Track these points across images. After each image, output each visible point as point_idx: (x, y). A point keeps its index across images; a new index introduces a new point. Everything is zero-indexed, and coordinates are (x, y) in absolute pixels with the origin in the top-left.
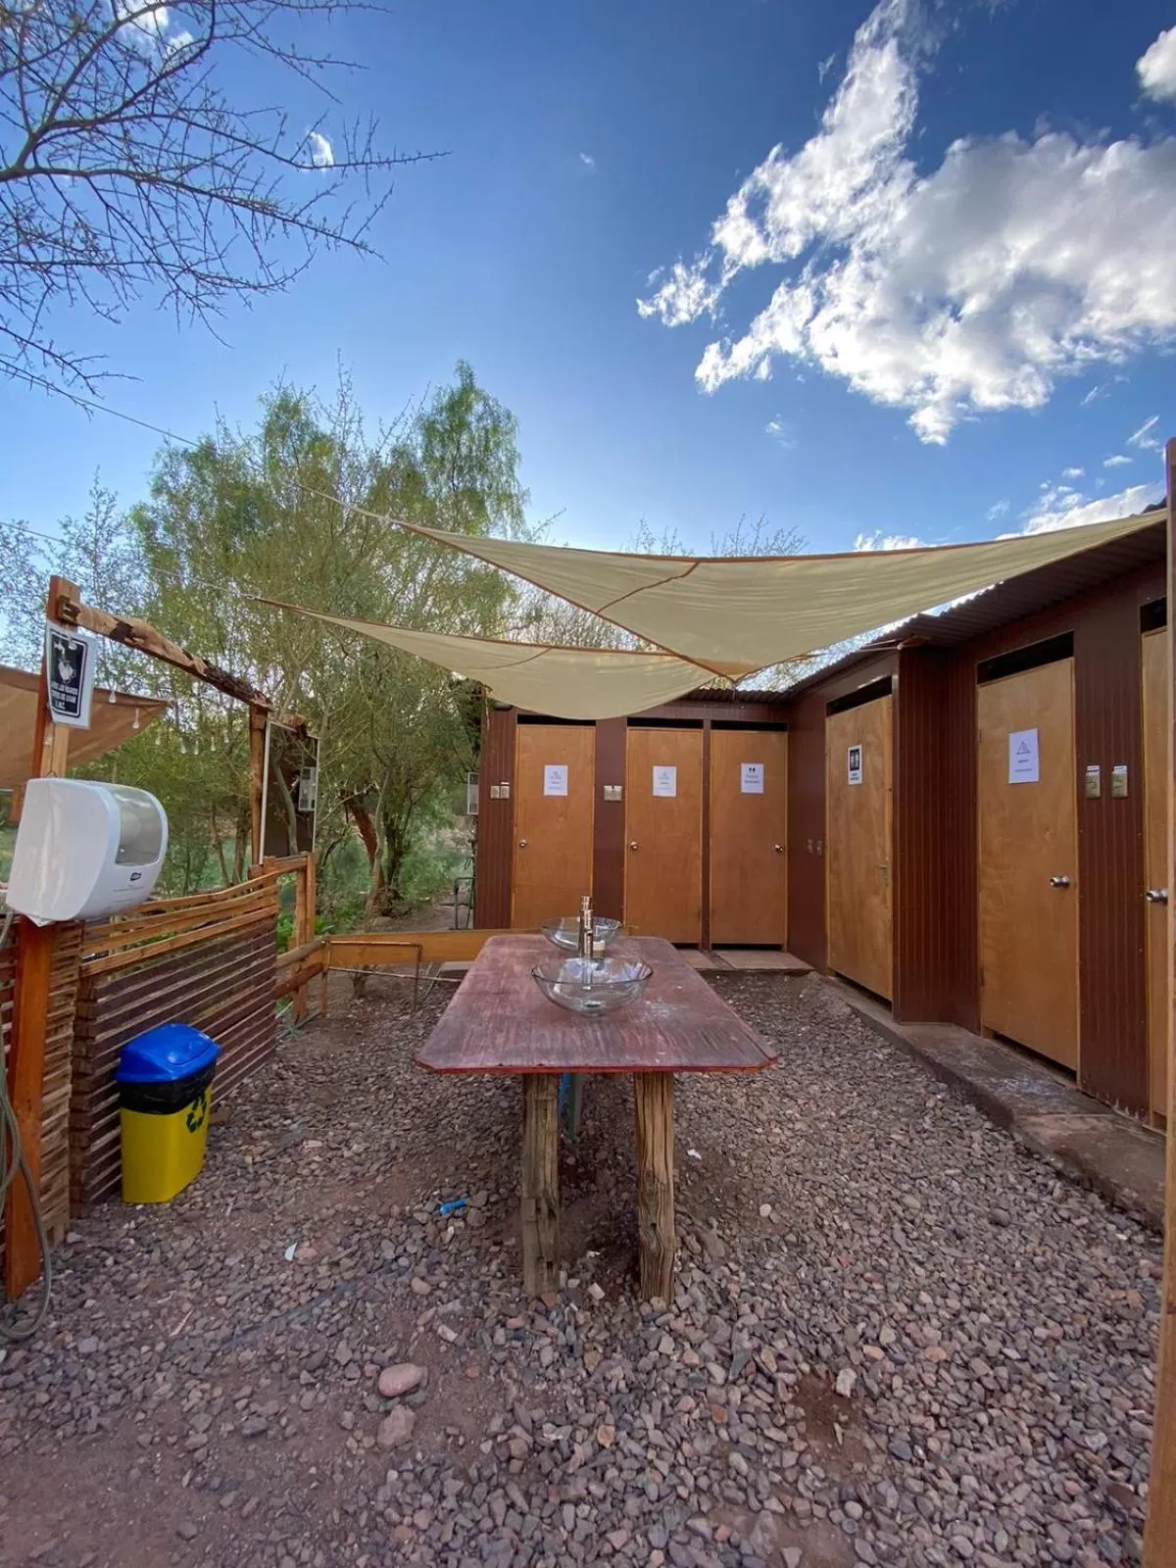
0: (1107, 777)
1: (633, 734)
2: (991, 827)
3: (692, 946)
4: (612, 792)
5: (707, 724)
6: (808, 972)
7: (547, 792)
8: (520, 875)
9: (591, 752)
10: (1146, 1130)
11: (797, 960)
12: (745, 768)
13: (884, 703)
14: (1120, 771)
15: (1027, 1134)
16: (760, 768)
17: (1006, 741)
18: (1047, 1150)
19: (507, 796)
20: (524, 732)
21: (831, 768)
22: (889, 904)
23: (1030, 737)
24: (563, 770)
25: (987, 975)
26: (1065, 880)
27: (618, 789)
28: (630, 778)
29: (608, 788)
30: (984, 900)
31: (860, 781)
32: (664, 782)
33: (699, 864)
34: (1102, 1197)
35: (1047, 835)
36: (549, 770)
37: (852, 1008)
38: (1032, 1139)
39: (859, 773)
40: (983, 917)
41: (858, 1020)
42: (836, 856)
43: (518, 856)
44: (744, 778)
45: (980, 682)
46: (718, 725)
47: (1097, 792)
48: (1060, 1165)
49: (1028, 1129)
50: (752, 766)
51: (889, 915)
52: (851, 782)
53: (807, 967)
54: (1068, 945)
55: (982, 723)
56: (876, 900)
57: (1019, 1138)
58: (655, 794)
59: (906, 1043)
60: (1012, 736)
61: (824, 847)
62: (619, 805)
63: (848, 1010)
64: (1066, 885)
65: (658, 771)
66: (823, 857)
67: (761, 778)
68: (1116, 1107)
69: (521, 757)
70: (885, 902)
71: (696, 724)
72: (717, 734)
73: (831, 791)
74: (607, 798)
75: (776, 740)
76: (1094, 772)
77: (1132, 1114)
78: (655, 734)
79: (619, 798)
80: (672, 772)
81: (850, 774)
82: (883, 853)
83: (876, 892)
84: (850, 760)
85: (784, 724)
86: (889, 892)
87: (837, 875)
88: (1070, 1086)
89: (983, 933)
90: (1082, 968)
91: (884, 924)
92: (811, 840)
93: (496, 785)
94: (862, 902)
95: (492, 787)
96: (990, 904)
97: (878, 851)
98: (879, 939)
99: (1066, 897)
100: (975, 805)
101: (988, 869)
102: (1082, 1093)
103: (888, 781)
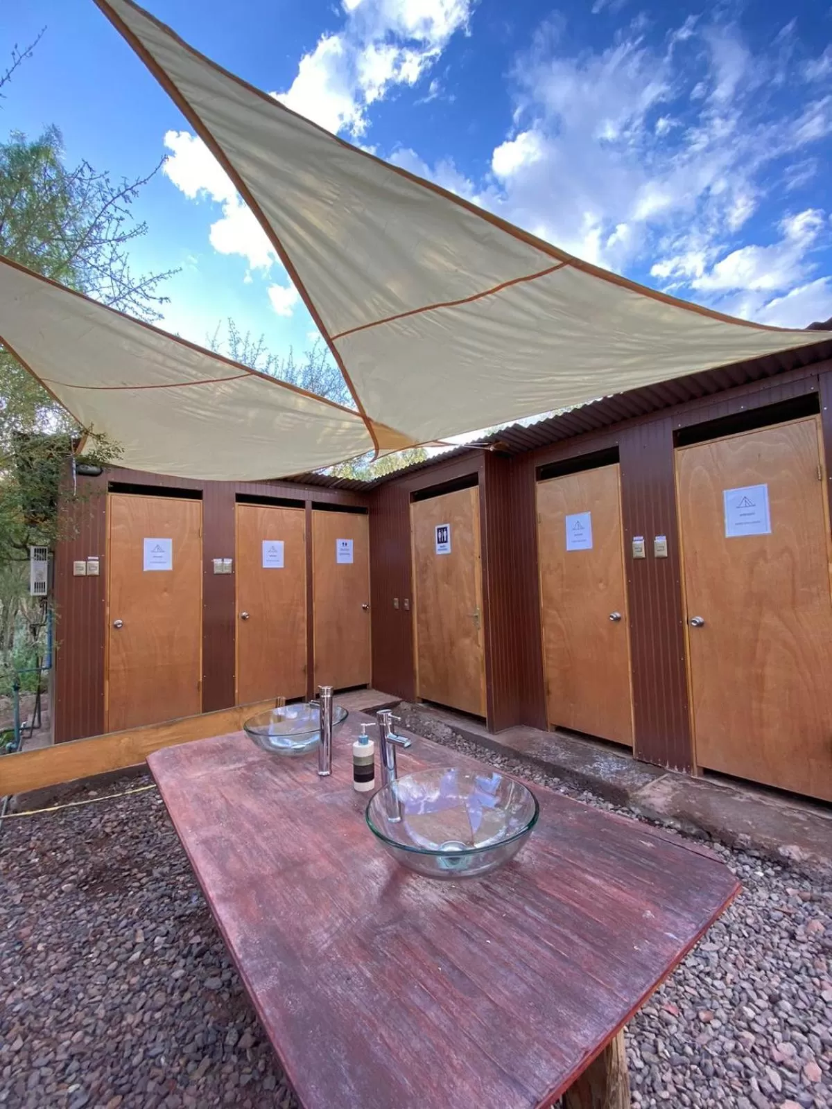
0: (650, 546)
1: (242, 509)
2: (549, 582)
3: (299, 700)
4: (222, 565)
5: (308, 505)
6: (399, 703)
7: (148, 567)
8: (115, 658)
9: (197, 525)
10: (693, 780)
11: (389, 696)
12: (339, 542)
13: (473, 492)
14: (661, 541)
15: (644, 807)
16: (350, 542)
17: (563, 521)
18: (664, 816)
19: (96, 572)
20: (119, 503)
21: (417, 542)
22: (481, 642)
23: (585, 518)
24: (167, 544)
25: (551, 688)
26: (618, 615)
27: (228, 562)
28: (240, 550)
29: (218, 562)
30: (547, 634)
31: (449, 551)
32: (273, 554)
33: (304, 626)
34: (723, 844)
35: (601, 586)
36: (149, 544)
37: (452, 728)
38: (650, 810)
39: (448, 545)
40: (545, 645)
41: (459, 737)
43: (111, 638)
44: (339, 551)
45: (537, 480)
46: (317, 506)
47: (642, 554)
48: (678, 826)
49: (643, 802)
50: (345, 541)
51: (481, 651)
52: (439, 553)
53: (399, 699)
54: (622, 659)
55: (540, 509)
56: (466, 642)
57: (638, 811)
58: (265, 566)
59: (510, 749)
60: (567, 518)
61: (411, 603)
62: (229, 578)
63: (448, 730)
64: (618, 619)
65: (267, 545)
66: (410, 612)
67: (351, 552)
68: (667, 767)
69: (115, 529)
70: (477, 643)
71: (299, 504)
72: (318, 515)
73: (417, 558)
74: (216, 571)
75: (360, 522)
76: (639, 542)
77: (680, 770)
78: (263, 511)
79: (228, 571)
80: (280, 544)
81: (438, 546)
82: (474, 606)
83: (467, 634)
84: (436, 535)
85: (366, 509)
86: (481, 634)
87: (426, 624)
88: (628, 757)
89: (547, 657)
90: (634, 675)
91: (477, 659)
92: (396, 599)
93: (80, 560)
94: (452, 644)
95: (75, 562)
96: (552, 636)
97: (469, 604)
98: (472, 671)
99: (619, 626)
100: (537, 566)
101: (550, 611)
102: (639, 761)
103: (477, 550)
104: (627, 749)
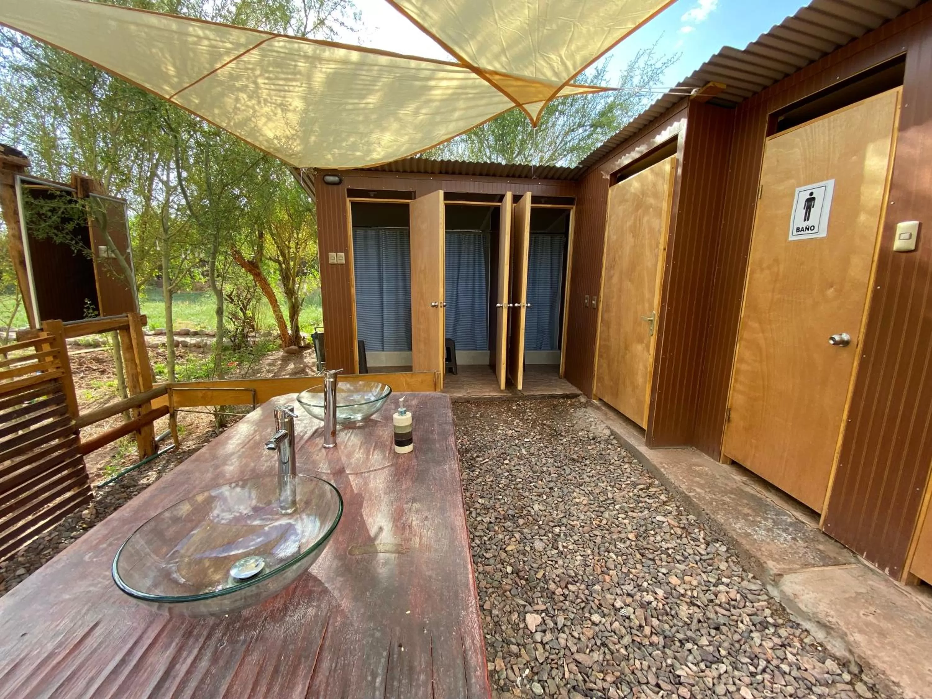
2: (758, 283)
6: (579, 395)
11: (574, 388)
13: (666, 165)
19: (344, 262)
21: (610, 233)
22: (652, 350)
25: (733, 415)
26: (845, 337)
30: (742, 350)
35: (830, 292)
37: (612, 430)
41: (615, 441)
42: (607, 309)
51: (651, 360)
53: (577, 392)
54: (837, 400)
55: (765, 179)
56: (639, 348)
59: (656, 468)
61: (598, 301)
63: (607, 432)
64: (846, 343)
66: (596, 310)
68: (862, 556)
70: (648, 351)
73: (610, 252)
77: (881, 567)
82: (651, 309)
83: (640, 340)
85: (574, 199)
86: (653, 341)
87: (607, 324)
88: (810, 524)
89: (736, 380)
90: (849, 426)
91: (646, 368)
92: (587, 296)
93: (332, 252)
94: (626, 348)
95: (330, 254)
96: (747, 355)
97: (647, 305)
98: (640, 380)
99: (844, 354)
100: (745, 261)
101: (750, 323)
102: (824, 533)
103: (663, 241)
104: (814, 515)
